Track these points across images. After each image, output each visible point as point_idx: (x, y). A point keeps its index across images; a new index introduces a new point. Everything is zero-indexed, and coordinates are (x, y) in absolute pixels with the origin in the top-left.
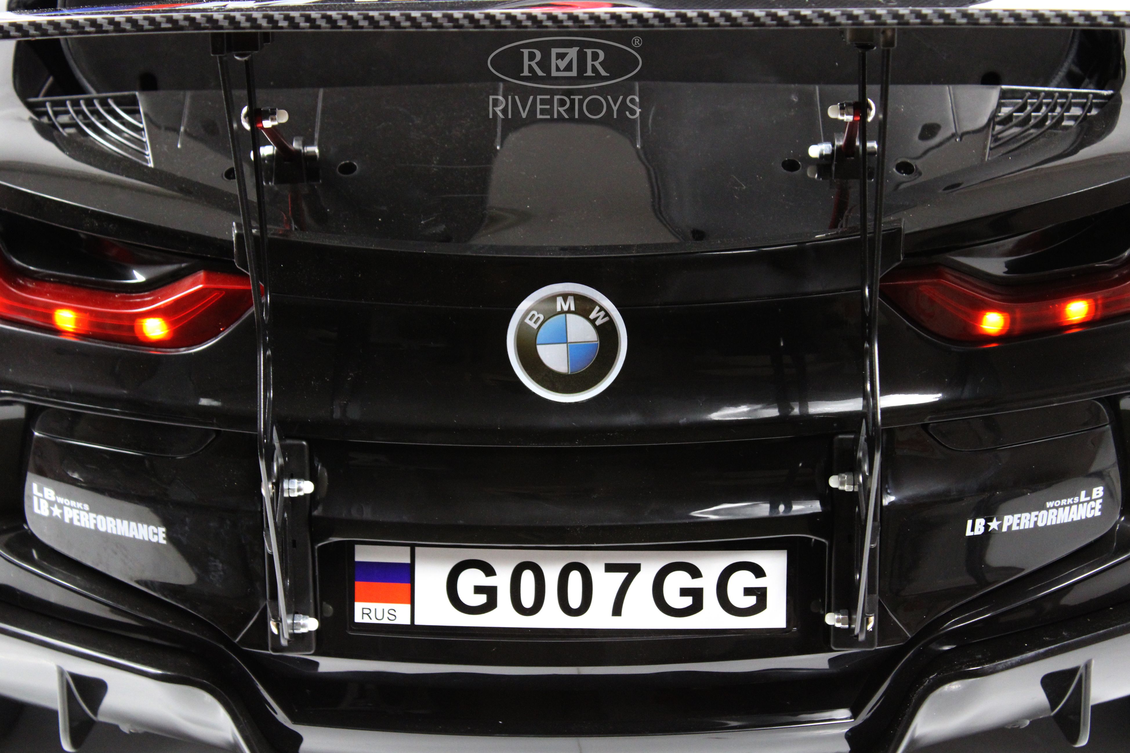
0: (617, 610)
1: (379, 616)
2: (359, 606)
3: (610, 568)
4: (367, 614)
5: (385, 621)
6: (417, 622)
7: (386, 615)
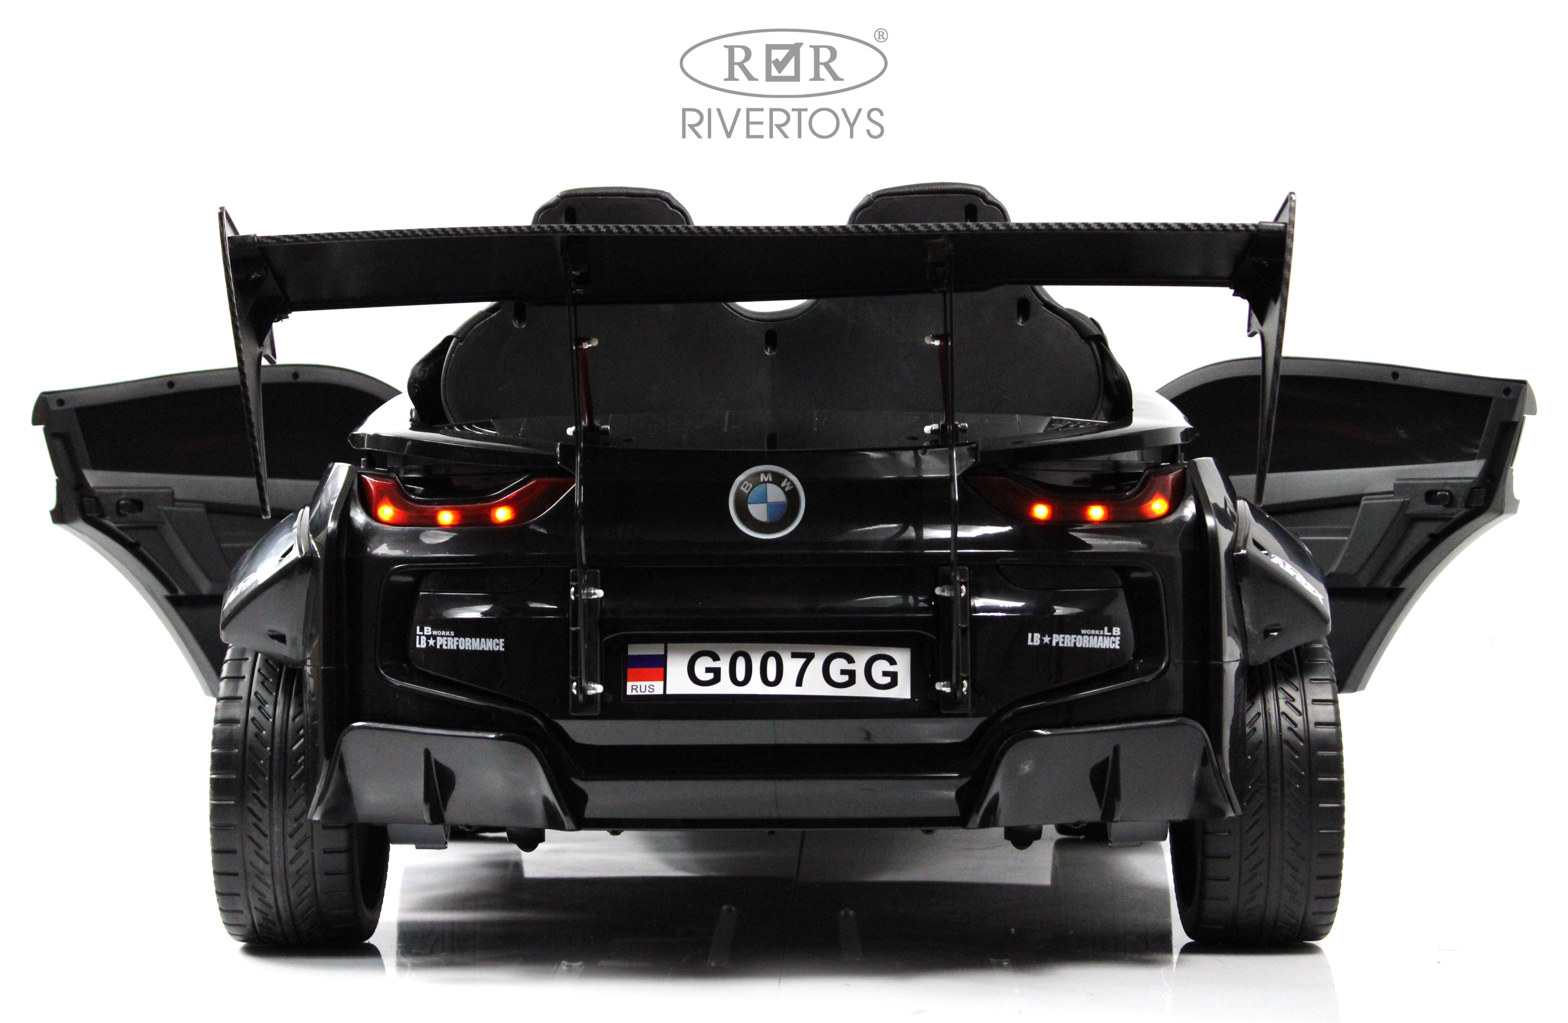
0: (799, 683)
1: (643, 690)
2: (629, 684)
3: (795, 655)
4: (635, 689)
5: (647, 693)
6: (668, 692)
7: (648, 688)
